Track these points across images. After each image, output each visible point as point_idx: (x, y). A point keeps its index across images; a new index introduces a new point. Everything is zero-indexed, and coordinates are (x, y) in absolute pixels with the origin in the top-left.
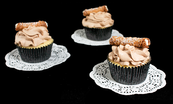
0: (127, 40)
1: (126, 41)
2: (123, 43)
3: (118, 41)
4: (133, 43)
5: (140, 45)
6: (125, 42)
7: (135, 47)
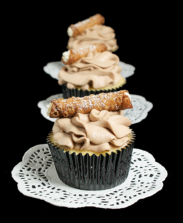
0: (91, 102)
1: (88, 104)
2: (83, 109)
3: (71, 107)
4: (104, 105)
5: (120, 104)
6: (87, 106)
7: (109, 110)
